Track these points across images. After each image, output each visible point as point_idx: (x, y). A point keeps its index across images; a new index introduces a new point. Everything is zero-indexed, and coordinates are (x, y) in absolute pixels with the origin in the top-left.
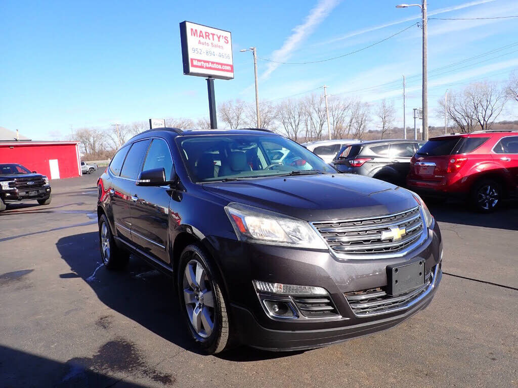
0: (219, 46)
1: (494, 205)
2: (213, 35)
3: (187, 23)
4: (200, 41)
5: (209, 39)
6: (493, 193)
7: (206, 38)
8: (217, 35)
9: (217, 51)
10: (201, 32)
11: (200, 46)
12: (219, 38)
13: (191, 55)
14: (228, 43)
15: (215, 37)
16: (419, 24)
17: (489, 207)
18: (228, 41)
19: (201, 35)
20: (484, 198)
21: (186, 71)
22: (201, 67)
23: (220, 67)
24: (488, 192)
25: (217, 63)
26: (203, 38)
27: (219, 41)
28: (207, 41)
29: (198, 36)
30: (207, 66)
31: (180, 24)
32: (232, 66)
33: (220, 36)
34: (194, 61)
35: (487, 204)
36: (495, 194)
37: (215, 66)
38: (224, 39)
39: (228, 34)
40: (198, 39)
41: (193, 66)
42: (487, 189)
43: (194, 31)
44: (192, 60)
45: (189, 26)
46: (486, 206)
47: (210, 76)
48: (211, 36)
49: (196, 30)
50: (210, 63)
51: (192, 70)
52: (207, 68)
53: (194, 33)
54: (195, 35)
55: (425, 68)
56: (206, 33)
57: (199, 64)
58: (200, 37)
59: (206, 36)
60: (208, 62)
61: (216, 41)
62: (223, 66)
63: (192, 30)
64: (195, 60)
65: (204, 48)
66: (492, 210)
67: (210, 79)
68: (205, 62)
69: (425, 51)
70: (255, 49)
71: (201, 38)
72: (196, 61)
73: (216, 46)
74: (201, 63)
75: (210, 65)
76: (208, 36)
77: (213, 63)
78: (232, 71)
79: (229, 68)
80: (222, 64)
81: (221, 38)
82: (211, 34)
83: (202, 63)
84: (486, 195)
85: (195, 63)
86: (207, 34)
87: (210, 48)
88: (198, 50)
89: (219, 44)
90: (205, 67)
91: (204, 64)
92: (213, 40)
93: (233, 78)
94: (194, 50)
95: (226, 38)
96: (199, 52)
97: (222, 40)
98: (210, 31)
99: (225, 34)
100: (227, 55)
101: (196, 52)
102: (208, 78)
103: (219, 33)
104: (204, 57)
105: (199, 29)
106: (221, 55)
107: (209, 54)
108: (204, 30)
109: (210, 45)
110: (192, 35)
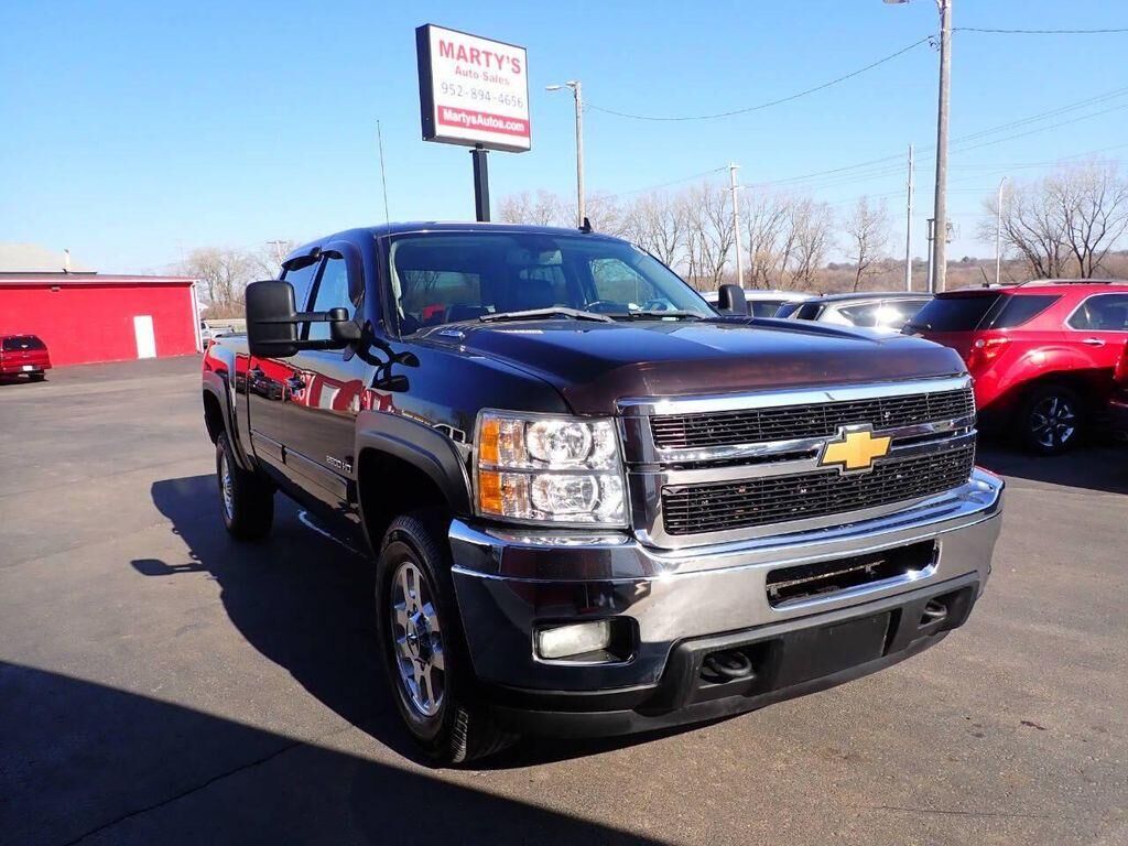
0: (501, 80)
1: (1064, 439)
2: (488, 54)
3: (432, 29)
4: (458, 67)
5: (479, 63)
6: (1065, 413)
7: (472, 62)
8: (496, 56)
9: (495, 89)
10: (461, 47)
11: (460, 80)
12: (500, 61)
13: (439, 98)
14: (518, 72)
15: (493, 60)
16: (933, 40)
17: (1053, 443)
18: (518, 67)
19: (462, 54)
20: (1046, 422)
21: (429, 132)
22: (461, 124)
23: (500, 124)
24: (1053, 410)
25: (495, 117)
26: (467, 61)
27: (500, 68)
28: (474, 67)
29: (455, 56)
30: (474, 122)
31: (417, 29)
32: (527, 124)
33: (503, 57)
34: (445, 113)
35: (1051, 436)
36: (1070, 416)
37: (491, 122)
38: (511, 66)
39: (520, 54)
40: (455, 63)
41: (443, 121)
42: (1051, 405)
43: (447, 45)
44: (441, 109)
45: (435, 35)
46: (1046, 440)
47: (479, 145)
48: (483, 58)
49: (451, 45)
50: (480, 117)
51: (440, 130)
52: (472, 126)
53: (447, 50)
54: (447, 56)
55: (942, 136)
57: (456, 118)
58: (458, 58)
59: (472, 56)
60: (476, 114)
61: (494, 68)
62: (508, 123)
63: (442, 43)
64: (448, 109)
65: (468, 83)
66: (1060, 449)
67: (479, 153)
68: (469, 113)
69: (943, 98)
70: (579, 85)
71: (462, 60)
72: (450, 111)
73: (495, 79)
74: (460, 115)
75: (481, 120)
76: (478, 55)
77: (486, 115)
78: (526, 133)
79: (519, 127)
80: (505, 119)
81: (505, 61)
82: (484, 52)
83: (463, 115)
84: (1048, 416)
85: (448, 115)
86: (475, 53)
87: (481, 84)
88: (454, 88)
89: (501, 74)
90: (468, 124)
91: (468, 116)
92: (488, 65)
93: (529, 150)
94: (446, 88)
95: (515, 61)
96: (457, 93)
97: (507, 66)
98: (480, 46)
99: (513, 53)
100: (516, 99)
101: (450, 91)
102: (474, 149)
103: (500, 51)
104: (467, 103)
105: (457, 41)
106: (503, 99)
107: (479, 97)
108: (468, 44)
109: (481, 76)
110: (442, 56)
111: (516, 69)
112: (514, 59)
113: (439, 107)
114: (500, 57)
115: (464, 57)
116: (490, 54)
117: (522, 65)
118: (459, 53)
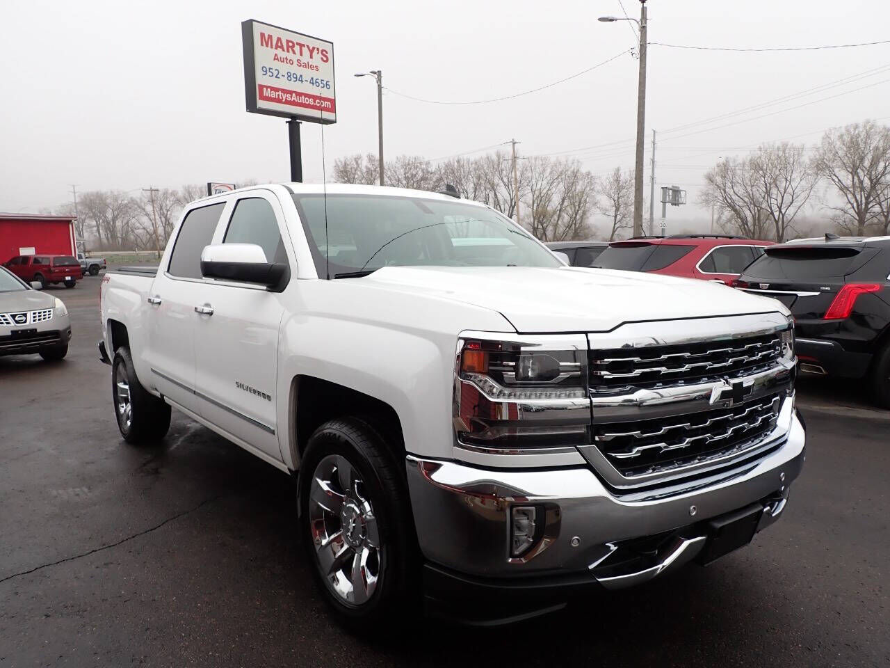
0: (312, 67)
2: (301, 46)
3: (254, 23)
5: (294, 53)
7: (288, 51)
8: (308, 46)
9: (307, 74)
10: (279, 39)
11: (277, 65)
12: (311, 52)
13: (261, 79)
14: (327, 61)
15: (305, 50)
16: (634, 51)
18: (327, 57)
19: (279, 44)
21: (252, 107)
22: (278, 101)
23: (311, 101)
25: (306, 95)
26: (283, 50)
27: (311, 57)
28: (290, 55)
29: (274, 47)
30: (289, 99)
31: (243, 23)
32: (333, 102)
33: (314, 48)
34: (265, 89)
37: (302, 100)
38: (320, 55)
39: (328, 47)
40: (274, 51)
41: (264, 98)
43: (266, 37)
44: (261, 87)
45: (257, 30)
47: (294, 117)
48: (297, 48)
49: (270, 37)
50: (294, 95)
52: (287, 102)
53: (267, 40)
56: (288, 42)
57: (274, 95)
58: (276, 48)
59: (288, 47)
60: (291, 92)
61: (306, 57)
62: (317, 101)
63: (262, 35)
64: (267, 87)
65: (284, 68)
67: (294, 124)
68: (284, 91)
71: (280, 50)
72: (269, 90)
73: (305, 66)
74: (277, 93)
75: (294, 98)
76: (293, 46)
77: (299, 94)
79: (327, 104)
80: (315, 98)
81: (316, 51)
82: (297, 44)
83: (280, 93)
85: (267, 93)
86: (291, 44)
87: (294, 69)
88: (273, 71)
89: (312, 62)
90: (284, 101)
91: (282, 95)
92: (301, 55)
93: (336, 122)
94: (265, 71)
96: (275, 74)
97: (317, 57)
98: (296, 39)
99: (322, 46)
100: (325, 83)
101: (269, 74)
102: (290, 120)
103: (312, 43)
104: (283, 83)
105: (276, 34)
106: (313, 82)
107: (293, 79)
108: (285, 37)
109: (296, 63)
110: (262, 45)
111: (325, 59)
112: (323, 51)
113: (259, 85)
114: (311, 48)
115: (282, 47)
116: (304, 45)
117: (330, 55)
118: (277, 44)
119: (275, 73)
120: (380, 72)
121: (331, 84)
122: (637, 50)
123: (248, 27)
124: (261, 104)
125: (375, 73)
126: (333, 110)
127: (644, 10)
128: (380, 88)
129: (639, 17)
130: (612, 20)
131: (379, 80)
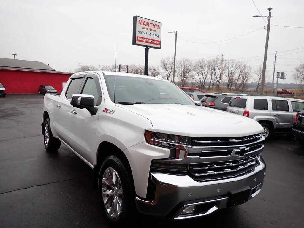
0: (154, 31)
2: (151, 24)
3: (137, 17)
7: (147, 26)
9: (152, 33)
10: (144, 22)
11: (143, 30)
15: (152, 25)
18: (159, 27)
21: (134, 43)
22: (142, 41)
23: (153, 42)
25: (151, 40)
26: (145, 25)
27: (154, 27)
28: (148, 27)
31: (134, 17)
32: (160, 42)
38: (157, 27)
39: (160, 24)
40: (142, 26)
43: (140, 21)
45: (138, 19)
48: (150, 25)
52: (145, 42)
53: (140, 22)
54: (140, 24)
56: (147, 23)
57: (141, 39)
59: (147, 24)
60: (147, 39)
61: (152, 28)
62: (155, 42)
63: (139, 21)
64: (139, 37)
65: (145, 31)
68: (145, 38)
71: (144, 25)
73: (152, 30)
75: (148, 40)
76: (149, 24)
79: (158, 43)
80: (154, 40)
82: (150, 23)
83: (143, 39)
85: (139, 39)
86: (148, 23)
87: (149, 31)
89: (154, 29)
91: (144, 40)
92: (151, 27)
93: (160, 48)
95: (158, 26)
97: (156, 27)
98: (149, 22)
99: (158, 24)
100: (158, 36)
101: (140, 33)
102: (146, 47)
103: (155, 23)
104: (145, 36)
105: (143, 20)
106: (154, 35)
107: (148, 35)
108: (146, 21)
109: (149, 29)
110: (139, 24)
111: (158, 28)
113: (137, 37)
114: (154, 25)
115: (145, 24)
116: (152, 24)
117: (160, 27)
118: (144, 23)
119: (142, 33)
120: (177, 32)
121: (160, 37)
122: (266, 27)
123: (135, 18)
124: (137, 42)
125: (175, 32)
126: (160, 44)
127: (270, 13)
128: (176, 37)
129: (268, 16)
130: (258, 17)
131: (176, 34)
